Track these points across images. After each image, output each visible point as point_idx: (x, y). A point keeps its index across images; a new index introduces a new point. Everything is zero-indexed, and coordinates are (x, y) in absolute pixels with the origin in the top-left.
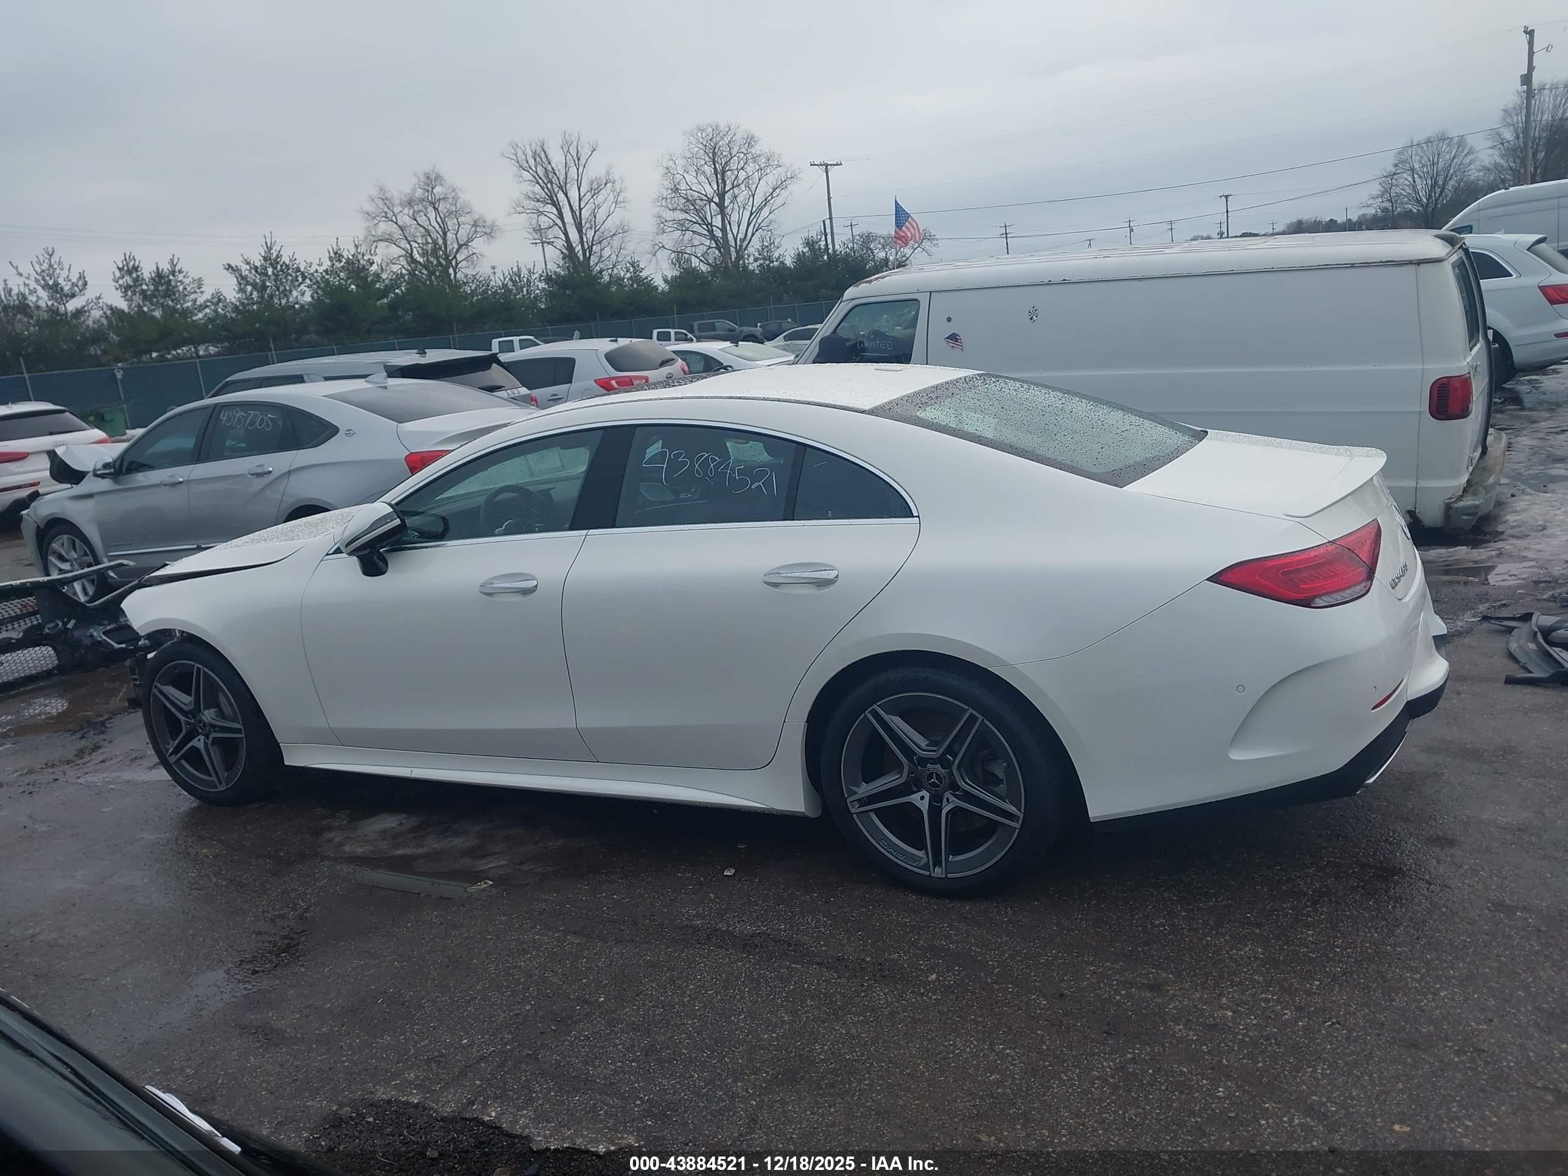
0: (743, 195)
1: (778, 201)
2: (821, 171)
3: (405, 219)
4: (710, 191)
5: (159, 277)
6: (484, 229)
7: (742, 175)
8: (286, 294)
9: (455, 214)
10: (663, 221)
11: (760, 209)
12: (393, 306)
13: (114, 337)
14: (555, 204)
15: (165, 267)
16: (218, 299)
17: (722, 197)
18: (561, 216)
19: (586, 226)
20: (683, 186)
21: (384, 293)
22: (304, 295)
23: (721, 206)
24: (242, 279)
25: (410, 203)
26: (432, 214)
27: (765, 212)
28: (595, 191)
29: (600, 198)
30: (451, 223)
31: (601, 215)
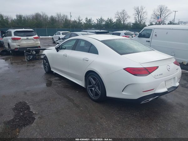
0: (164, 15)
1: (169, 16)
2: (174, 12)
3: (120, 15)
4: (159, 14)
5: (89, 20)
6: (129, 17)
7: (164, 12)
8: (102, 23)
9: (126, 15)
10: (152, 18)
11: (166, 17)
12: (114, 25)
13: (84, 26)
14: (138, 15)
15: (90, 19)
16: (95, 23)
17: (161, 15)
18: (139, 16)
19: (142, 17)
20: (156, 13)
21: (113, 24)
22: (104, 23)
23: (160, 16)
24: (98, 21)
25: (121, 13)
26: (123, 15)
27: (167, 17)
28: (144, 13)
29: (144, 14)
30: (125, 16)
31: (144, 16)
